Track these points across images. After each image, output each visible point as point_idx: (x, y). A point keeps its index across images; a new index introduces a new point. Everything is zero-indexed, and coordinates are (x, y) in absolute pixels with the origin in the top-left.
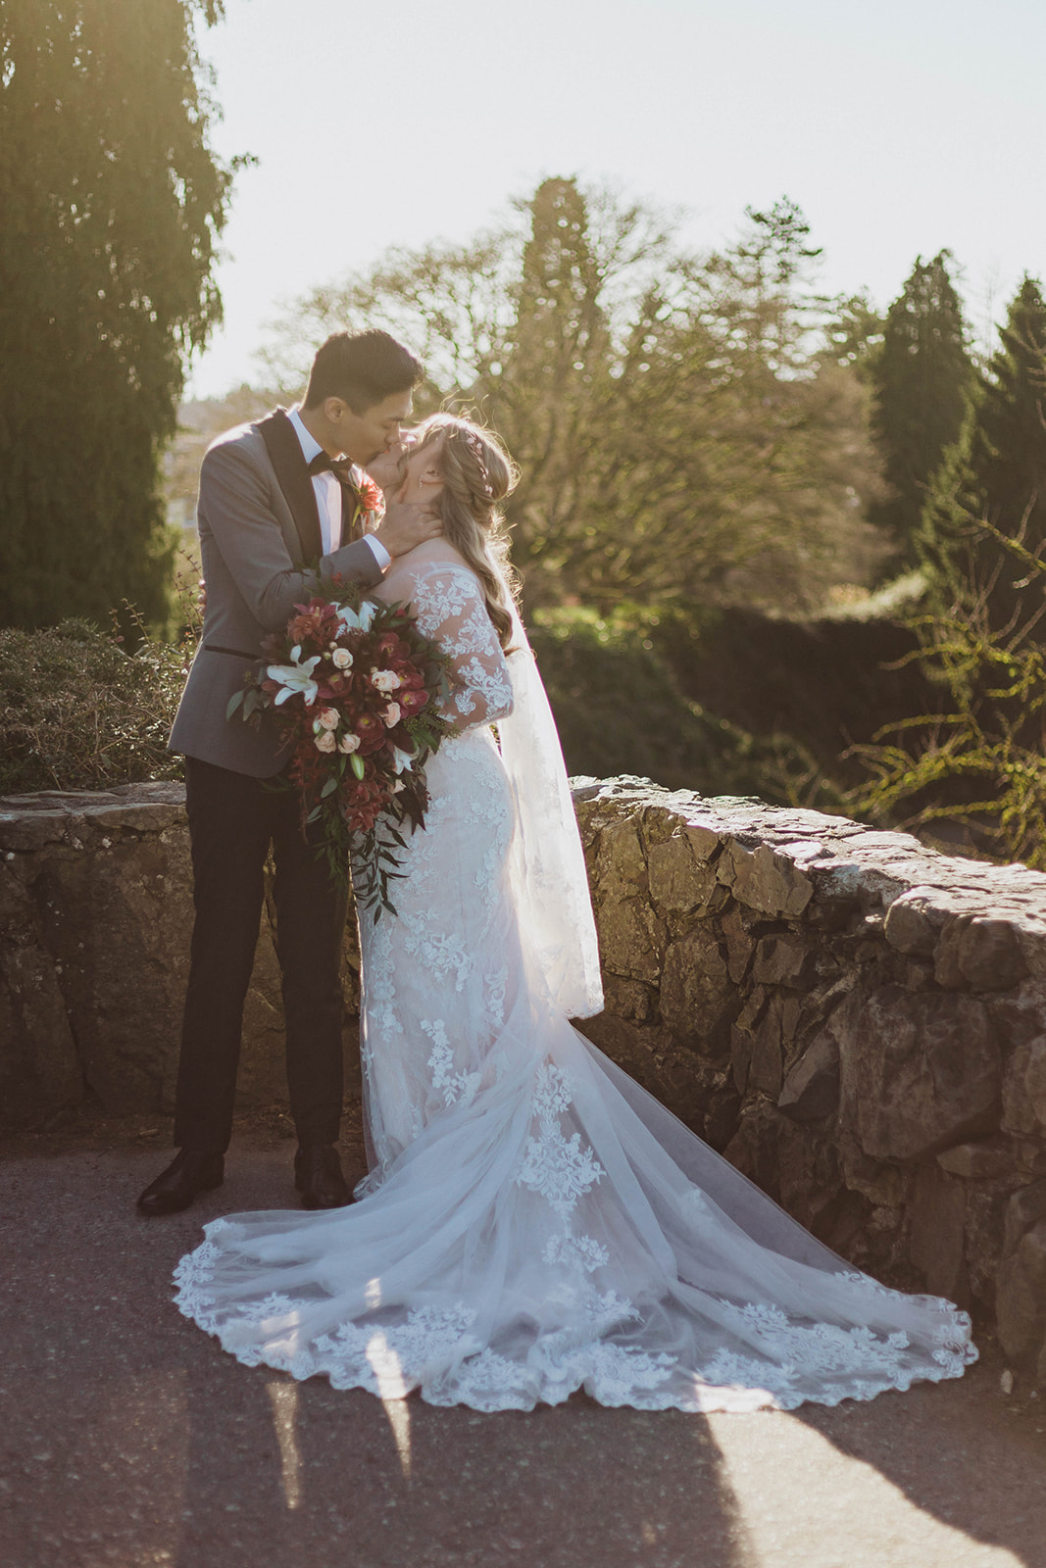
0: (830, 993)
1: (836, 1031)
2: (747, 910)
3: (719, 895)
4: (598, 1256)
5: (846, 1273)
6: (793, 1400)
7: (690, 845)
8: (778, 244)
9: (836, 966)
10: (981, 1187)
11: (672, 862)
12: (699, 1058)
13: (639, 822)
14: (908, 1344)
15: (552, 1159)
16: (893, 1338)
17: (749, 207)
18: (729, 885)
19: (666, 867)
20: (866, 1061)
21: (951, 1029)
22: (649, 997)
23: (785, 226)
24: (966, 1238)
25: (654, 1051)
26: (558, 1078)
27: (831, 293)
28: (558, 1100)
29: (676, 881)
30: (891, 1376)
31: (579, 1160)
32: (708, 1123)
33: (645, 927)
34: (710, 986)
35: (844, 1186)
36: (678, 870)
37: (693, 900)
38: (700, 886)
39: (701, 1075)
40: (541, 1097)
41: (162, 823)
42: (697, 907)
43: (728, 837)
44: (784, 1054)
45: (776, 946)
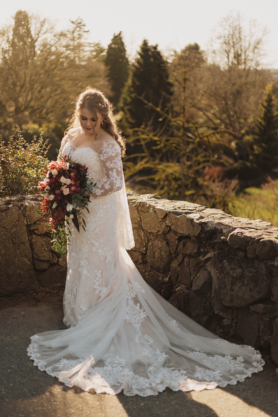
0: (206, 257)
1: (209, 268)
2: (175, 233)
3: (166, 228)
4: (150, 340)
5: (218, 339)
6: (224, 384)
7: (157, 214)
8: (78, 29)
9: (207, 249)
10: (264, 316)
11: (150, 218)
12: (159, 274)
13: (137, 206)
14: (244, 360)
15: (132, 311)
16: (238, 358)
17: (70, 20)
18: (170, 225)
19: (148, 220)
20: (224, 279)
21: (254, 271)
22: (142, 256)
23: (79, 25)
24: (259, 330)
25: (145, 272)
26: (131, 287)
27: (92, 42)
28: (132, 294)
29: (151, 224)
30: (245, 373)
31: (140, 311)
32: (162, 292)
33: (141, 237)
34: (164, 254)
35: (214, 313)
36: (152, 221)
37: (157, 229)
38: (160, 225)
39: (160, 279)
40: (127, 293)
42: (159, 231)
43: (170, 212)
44: (191, 274)
45: (186, 243)
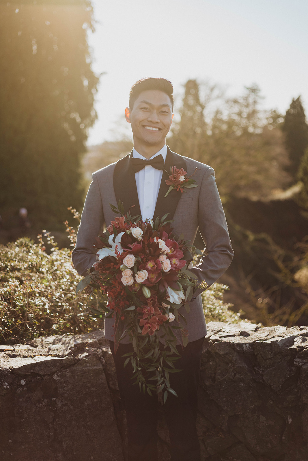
41: (54, 370)
